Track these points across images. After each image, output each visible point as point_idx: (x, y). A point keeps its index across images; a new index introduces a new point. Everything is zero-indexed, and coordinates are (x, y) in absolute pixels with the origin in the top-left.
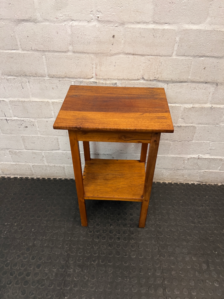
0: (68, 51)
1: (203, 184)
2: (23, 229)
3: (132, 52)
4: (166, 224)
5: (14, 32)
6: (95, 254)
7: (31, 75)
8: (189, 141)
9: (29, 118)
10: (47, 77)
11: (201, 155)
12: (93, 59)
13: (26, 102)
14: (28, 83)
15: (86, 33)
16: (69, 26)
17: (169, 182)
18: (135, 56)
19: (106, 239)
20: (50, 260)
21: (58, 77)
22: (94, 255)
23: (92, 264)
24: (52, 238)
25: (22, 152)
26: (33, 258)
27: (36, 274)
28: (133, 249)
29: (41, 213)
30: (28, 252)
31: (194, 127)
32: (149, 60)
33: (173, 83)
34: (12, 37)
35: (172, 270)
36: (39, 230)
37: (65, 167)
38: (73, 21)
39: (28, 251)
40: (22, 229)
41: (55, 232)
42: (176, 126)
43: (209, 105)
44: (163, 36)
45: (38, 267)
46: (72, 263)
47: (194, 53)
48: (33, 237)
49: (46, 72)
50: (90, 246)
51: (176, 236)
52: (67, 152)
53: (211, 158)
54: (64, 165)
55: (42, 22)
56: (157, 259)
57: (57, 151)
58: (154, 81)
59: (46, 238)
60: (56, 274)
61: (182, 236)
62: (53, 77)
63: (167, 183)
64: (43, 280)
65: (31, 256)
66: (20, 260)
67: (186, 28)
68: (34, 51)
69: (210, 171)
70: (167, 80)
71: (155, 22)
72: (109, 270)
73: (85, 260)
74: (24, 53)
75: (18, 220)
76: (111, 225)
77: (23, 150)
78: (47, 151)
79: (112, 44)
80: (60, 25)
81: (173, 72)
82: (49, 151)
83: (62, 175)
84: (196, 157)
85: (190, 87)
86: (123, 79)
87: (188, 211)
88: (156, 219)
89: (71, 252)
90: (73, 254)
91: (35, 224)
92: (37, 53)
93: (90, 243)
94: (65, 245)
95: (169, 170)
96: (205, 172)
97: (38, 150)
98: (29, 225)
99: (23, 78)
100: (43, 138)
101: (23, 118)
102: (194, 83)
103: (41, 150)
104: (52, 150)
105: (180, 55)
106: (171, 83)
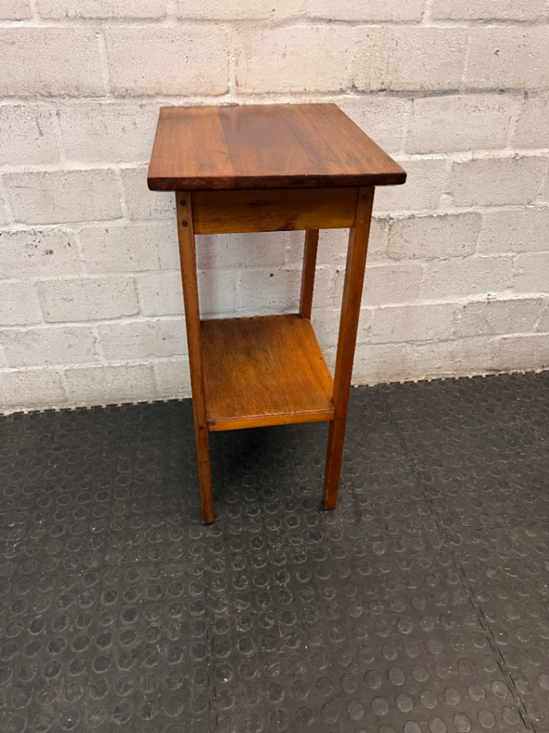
0: (165, 17)
1: (500, 375)
2: (64, 531)
3: (327, 15)
4: (439, 468)
6: (278, 561)
7: (64, 92)
8: (465, 257)
9: (57, 225)
10: (108, 95)
11: (493, 294)
12: (229, 37)
13: (49, 174)
14: (56, 117)
17: (419, 379)
18: (334, 26)
19: (299, 522)
20: (160, 595)
21: (139, 94)
22: (275, 563)
23: (278, 586)
24: (152, 542)
25: (36, 332)
26: (110, 598)
27: (128, 635)
28: (374, 536)
29: (107, 486)
30: (91, 585)
31: (476, 214)
32: (368, 36)
33: (425, 96)
35: (487, 568)
36: (111, 527)
37: (155, 368)
39: (90, 583)
40: (61, 530)
41: (156, 526)
42: (435, 215)
43: (508, 153)
45: (130, 615)
46: (222, 592)
47: (473, 12)
48: (98, 547)
49: (106, 76)
50: (261, 545)
51: (473, 491)
52: (161, 319)
53: (516, 298)
54: (151, 361)
56: (441, 549)
57: (132, 320)
58: (380, 93)
59: (134, 542)
60: (185, 627)
61: (485, 489)
62: (124, 97)
63: (416, 381)
64: (149, 646)
65: (103, 593)
66: (71, 607)
68: (73, 19)
69: (516, 335)
70: (411, 88)
72: (327, 594)
73: (256, 578)
74: (47, 29)
75: (46, 512)
76: (303, 488)
77: (39, 327)
78: (107, 323)
81: (424, 65)
82: (111, 323)
83: (147, 393)
84: (483, 301)
85: (464, 105)
86: (306, 92)
87: (485, 434)
88: (412, 460)
89: (214, 568)
90: (218, 570)
91: (97, 514)
92: (82, 26)
93: (258, 538)
94: (191, 554)
95: (420, 345)
96: (503, 341)
97: (81, 322)
98: (81, 518)
99: (42, 103)
100: (94, 282)
101: (42, 226)
102: (475, 92)
103: (89, 321)
104: (118, 316)
105: (439, 20)
106: (422, 97)
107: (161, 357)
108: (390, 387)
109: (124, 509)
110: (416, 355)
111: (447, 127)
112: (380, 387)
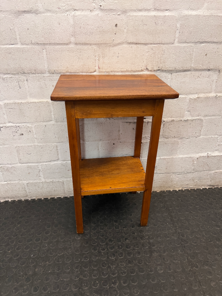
0: (70, 43)
1: (215, 188)
2: (19, 256)
3: (135, 41)
4: (188, 231)
5: (14, 24)
6: (114, 274)
7: (29, 72)
8: (197, 137)
9: (25, 124)
10: (47, 73)
11: (209, 153)
12: (96, 50)
13: (23, 103)
14: (26, 81)
15: (88, 23)
16: (72, 16)
17: (179, 189)
18: (138, 46)
19: (124, 255)
20: (58, 290)
21: (59, 72)
22: (112, 275)
23: (113, 287)
24: (57, 263)
25: (15, 167)
26: (35, 290)
28: (158, 263)
29: (40, 235)
30: (28, 283)
31: (200, 119)
32: (152, 49)
33: (177, 72)
34: (12, 30)
35: (211, 281)
36: (40, 255)
37: (65, 183)
38: (76, 11)
39: (28, 282)
40: (18, 256)
41: (59, 255)
42: (183, 120)
43: (213, 94)
44: (165, 22)
46: (87, 289)
47: (195, 39)
48: (33, 264)
49: (46, 66)
50: (106, 266)
51: (204, 243)
52: (67, 162)
53: (220, 155)
54: (63, 179)
55: (43, 13)
56: (189, 271)
57: (55, 162)
58: (158, 71)
59: (49, 263)
61: (210, 242)
62: (53, 73)
63: (177, 190)
65: (33, 288)
66: (18, 293)
67: (186, 14)
68: (34, 44)
70: (171, 69)
71: (156, 9)
72: (135, 292)
73: (103, 283)
74: (24, 48)
75: (13, 246)
76: (126, 239)
77: (16, 165)
78: (45, 163)
79: (115, 34)
80: (62, 15)
81: (176, 60)
82: (46, 163)
83: (61, 193)
84: (205, 156)
85: (193, 76)
86: (127, 71)
87: (209, 215)
88: (176, 227)
89: (84, 276)
90: (86, 278)
91: (34, 248)
92: (37, 47)
93: (105, 263)
94: (74, 269)
95: (178, 174)
96: (215, 173)
97: (34, 163)
98: (27, 250)
99: (21, 76)
100: (40, 147)
101: (19, 124)
102: (197, 71)
103: (37, 163)
104: (49, 161)
105: (182, 42)
106: (175, 73)
107: (67, 178)
108: (166, 192)
109: (46, 247)
110: (177, 178)
111: (186, 84)
112: (162, 192)
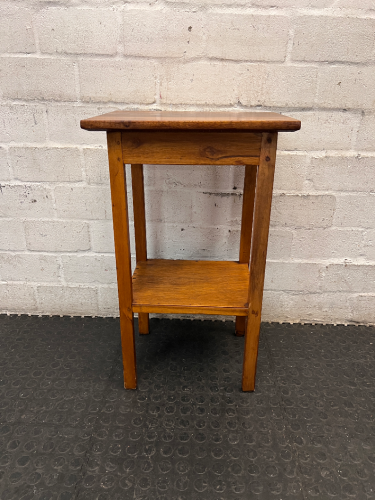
0: (116, 54)
1: (359, 326)
3: (220, 56)
4: (296, 385)
5: (32, 22)
6: (150, 437)
7: (51, 98)
8: (325, 228)
9: (40, 183)
10: (79, 101)
11: (349, 259)
12: (156, 68)
13: (38, 149)
14: (46, 113)
15: (145, 23)
16: (120, 12)
17: (295, 322)
18: (225, 63)
19: (175, 411)
20: (51, 450)
21: (98, 101)
22: (147, 439)
23: (144, 457)
24: (60, 410)
25: (21, 256)
26: (14, 446)
27: (16, 476)
28: (232, 429)
29: (43, 367)
31: (331, 196)
32: (248, 70)
33: (289, 111)
34: (28, 30)
35: (322, 469)
36: (35, 396)
37: (99, 291)
38: (127, 4)
39: (4, 433)
41: (67, 399)
42: (300, 195)
43: (352, 153)
44: (269, 27)
45: (23, 461)
46: (99, 454)
47: (320, 56)
48: (20, 408)
49: (78, 89)
50: (140, 424)
51: (321, 406)
52: (106, 255)
53: (368, 264)
54: (96, 285)
55: (77, 5)
56: (285, 448)
57: (86, 254)
58: (258, 108)
60: (61, 477)
61: (332, 406)
62: (88, 102)
63: (292, 323)
64: (29, 487)
65: (10, 442)
67: (304, 14)
68: (60, 54)
69: (370, 294)
70: (279, 105)
71: (254, 5)
72: (181, 468)
73: (129, 448)
74: (44, 59)
76: (185, 387)
77: (23, 253)
78: (68, 254)
79: (188, 42)
80: (106, 9)
81: (288, 91)
82: (70, 254)
83: (92, 310)
84: (341, 264)
85: (317, 119)
86: (207, 105)
87: (339, 365)
88: (277, 377)
89: (99, 435)
90: (102, 438)
91: (28, 385)
92: (65, 58)
93: (140, 418)
94: (85, 422)
95: (294, 295)
96: (360, 299)
97: (51, 252)
98: (16, 387)
99: (38, 104)
100: (61, 225)
101: (30, 183)
102: (325, 110)
103: (55, 252)
104: (76, 250)
105: (297, 61)
106: (287, 112)
107: (103, 283)
108: (271, 325)
109: (48, 384)
110: (292, 302)
111: (306, 133)
112: (263, 324)
